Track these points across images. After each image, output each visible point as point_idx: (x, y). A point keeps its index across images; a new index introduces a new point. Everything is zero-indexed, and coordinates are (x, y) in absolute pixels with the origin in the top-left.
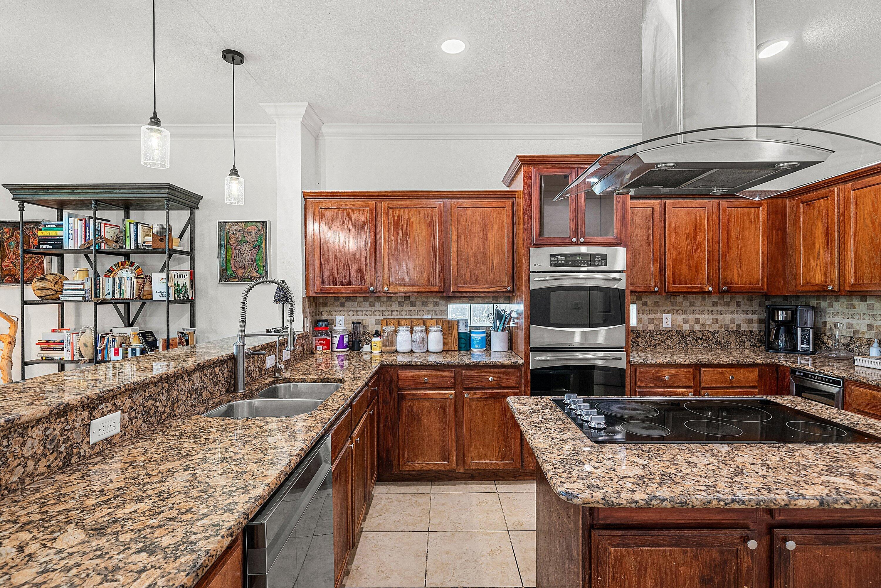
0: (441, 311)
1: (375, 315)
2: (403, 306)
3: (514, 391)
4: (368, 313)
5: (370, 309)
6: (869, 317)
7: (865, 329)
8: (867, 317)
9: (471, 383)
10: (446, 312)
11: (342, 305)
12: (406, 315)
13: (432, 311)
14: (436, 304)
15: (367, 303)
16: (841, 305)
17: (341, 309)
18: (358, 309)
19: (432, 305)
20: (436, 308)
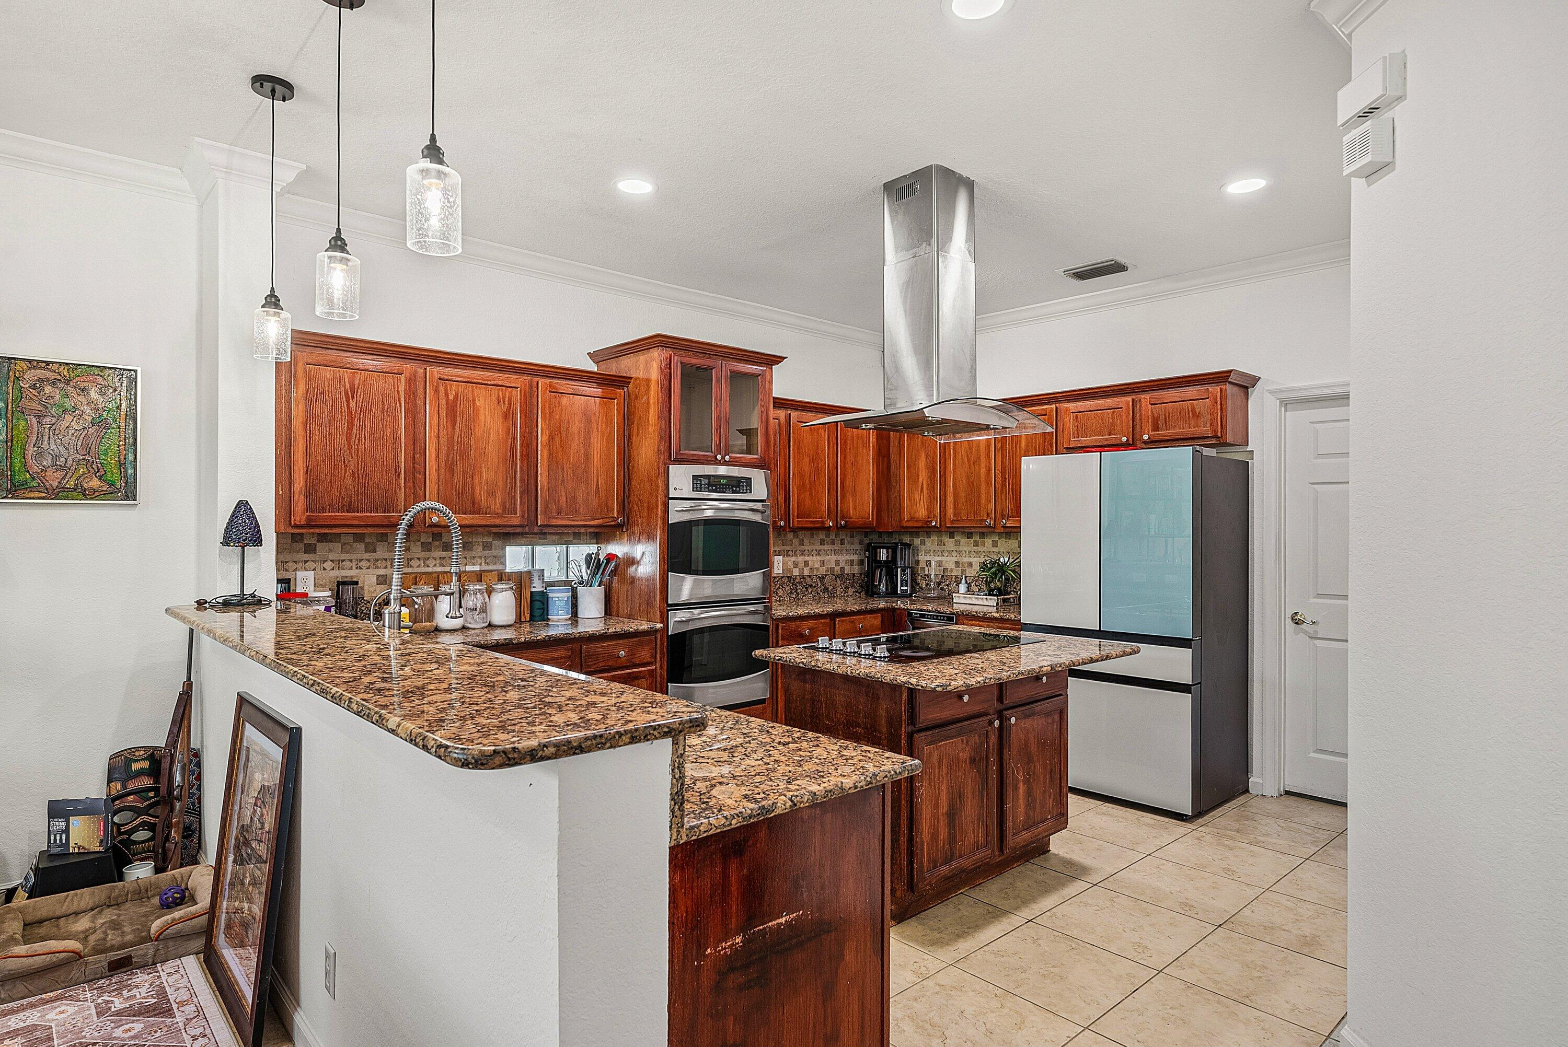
0: (495, 557)
1: (378, 567)
2: (429, 550)
3: (649, 668)
4: (363, 564)
5: (367, 556)
6: (956, 554)
7: (953, 566)
8: (954, 554)
9: (595, 664)
10: (501, 559)
11: (310, 549)
12: (435, 565)
13: (480, 557)
14: (487, 546)
15: (362, 546)
16: (931, 543)
17: (306, 557)
18: (343, 557)
19: (481, 548)
20: (487, 553)
